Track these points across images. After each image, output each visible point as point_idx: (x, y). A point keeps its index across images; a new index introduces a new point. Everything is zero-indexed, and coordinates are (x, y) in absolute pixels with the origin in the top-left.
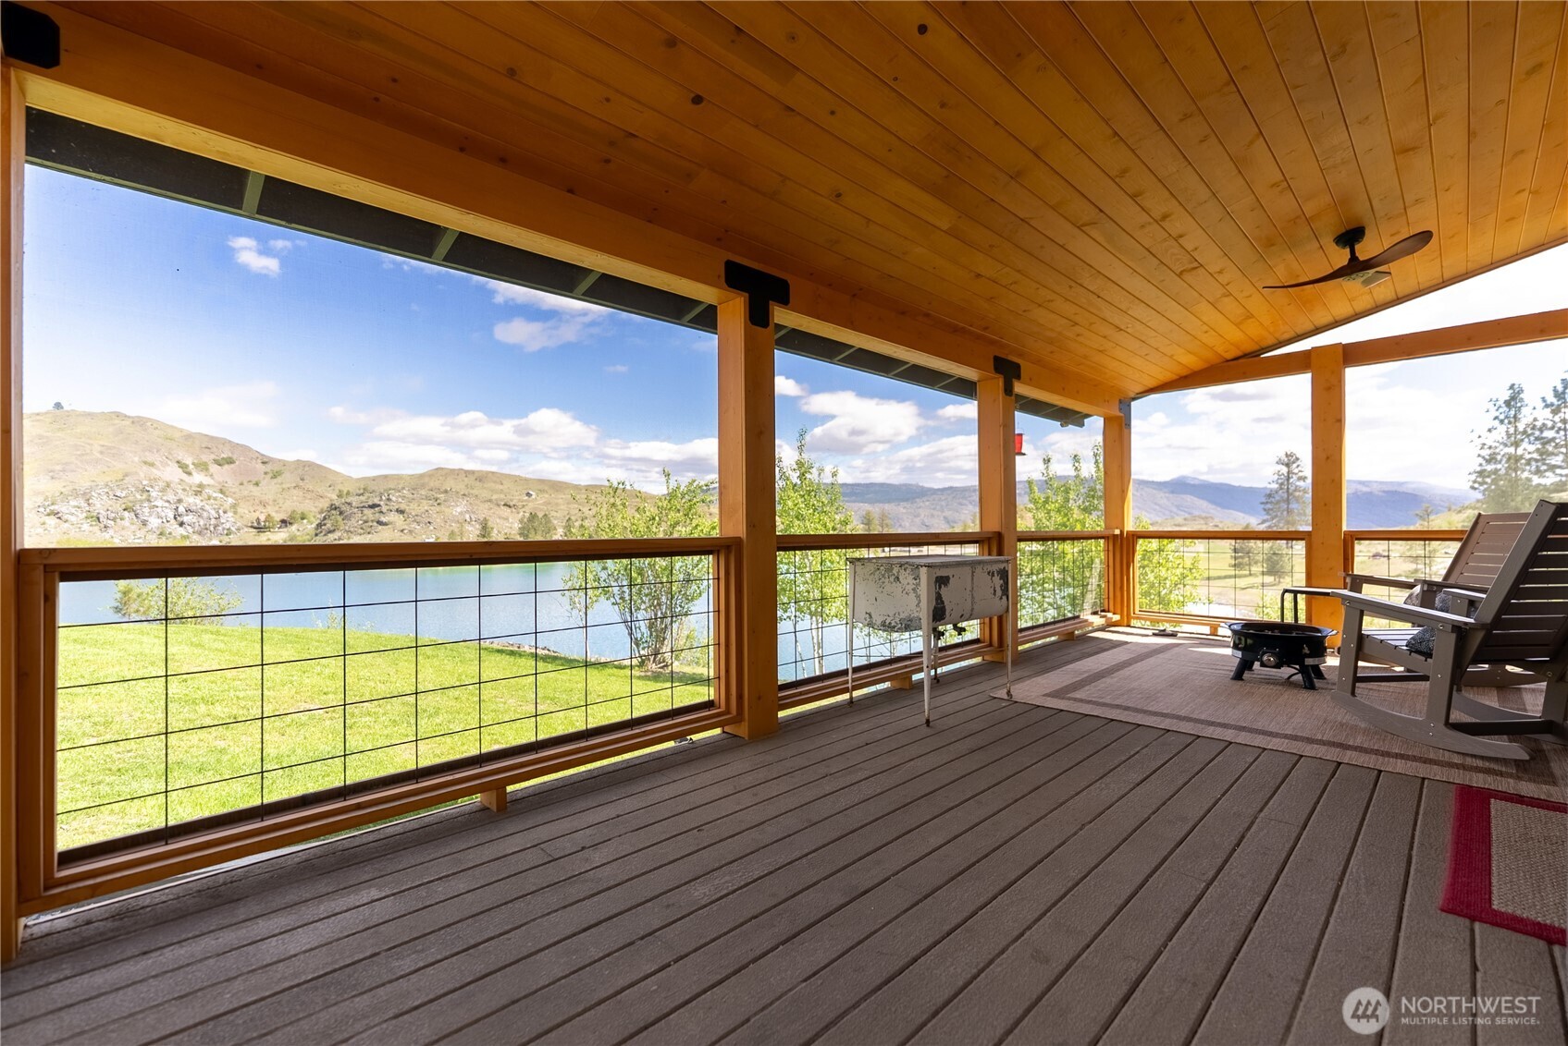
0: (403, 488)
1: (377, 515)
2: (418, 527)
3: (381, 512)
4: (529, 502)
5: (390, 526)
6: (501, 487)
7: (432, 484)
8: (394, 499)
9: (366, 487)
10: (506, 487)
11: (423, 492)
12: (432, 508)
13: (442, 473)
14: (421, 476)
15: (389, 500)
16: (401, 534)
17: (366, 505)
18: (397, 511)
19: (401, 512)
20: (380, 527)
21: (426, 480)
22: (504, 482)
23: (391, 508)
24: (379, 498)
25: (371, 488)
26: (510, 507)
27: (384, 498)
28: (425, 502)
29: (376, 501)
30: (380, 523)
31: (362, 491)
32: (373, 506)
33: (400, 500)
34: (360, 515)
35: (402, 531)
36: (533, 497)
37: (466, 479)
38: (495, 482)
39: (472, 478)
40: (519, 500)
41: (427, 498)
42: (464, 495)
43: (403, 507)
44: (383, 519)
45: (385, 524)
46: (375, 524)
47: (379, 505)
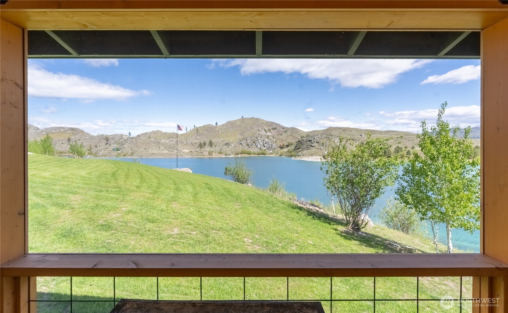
0: (319, 135)
1: (311, 143)
2: (323, 148)
3: (312, 143)
4: (361, 138)
5: (314, 147)
6: (351, 133)
7: (328, 133)
8: (316, 138)
9: (308, 135)
10: (353, 133)
11: (324, 136)
12: (327, 141)
13: (330, 129)
14: (325, 130)
15: (314, 138)
16: (318, 150)
17: (308, 140)
18: (316, 142)
19: (318, 142)
20: (311, 148)
21: (326, 131)
22: (352, 131)
23: (315, 141)
24: (311, 138)
25: (309, 135)
26: (354, 140)
27: (313, 138)
28: (325, 139)
29: (311, 139)
30: (312, 146)
31: (307, 136)
32: (310, 141)
33: (317, 139)
34: (306, 144)
35: (318, 149)
36: (363, 136)
37: (339, 131)
38: (349, 131)
39: (342, 130)
40: (358, 138)
41: (326, 138)
42: (338, 136)
43: (318, 141)
44: (313, 145)
45: (313, 147)
46: (310, 146)
47: (311, 141)
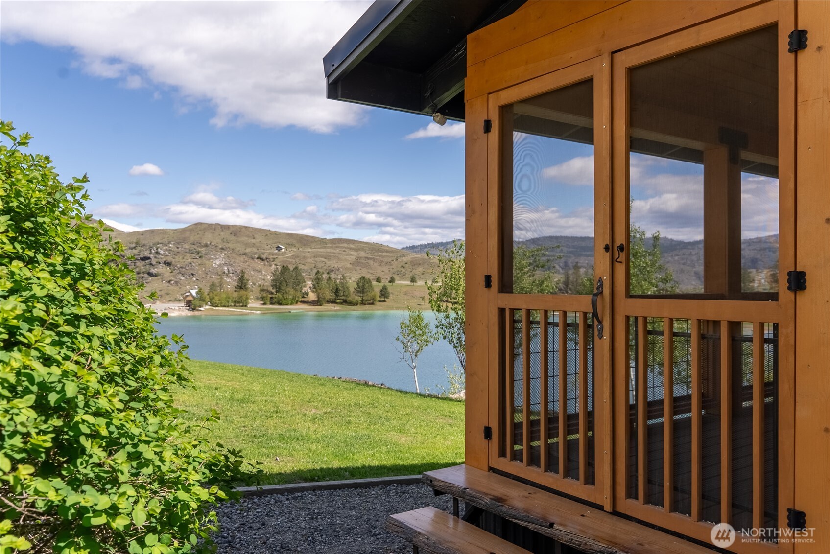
0: (170, 242)
1: (148, 266)
2: (183, 278)
3: (151, 264)
4: (279, 255)
5: (158, 277)
6: (253, 241)
7: (192, 239)
8: (162, 252)
9: (137, 240)
10: (258, 241)
11: (186, 246)
12: (195, 261)
13: (200, 227)
14: (183, 231)
15: (157, 253)
16: (168, 284)
17: (139, 258)
18: (165, 263)
19: (169, 264)
20: (150, 278)
21: (187, 234)
22: (256, 236)
23: (160, 260)
24: (149, 252)
25: (142, 242)
26: (263, 260)
27: (153, 251)
28: (188, 255)
29: (147, 254)
30: (150, 274)
31: (134, 245)
32: (145, 259)
33: (167, 253)
34: (133, 267)
35: (169, 282)
36: (283, 250)
37: (222, 233)
38: (248, 236)
39: (228, 232)
40: (270, 254)
41: (192, 252)
42: (222, 249)
43: (169, 259)
44: (154, 271)
45: (156, 275)
46: (146, 275)
47: (149, 258)
